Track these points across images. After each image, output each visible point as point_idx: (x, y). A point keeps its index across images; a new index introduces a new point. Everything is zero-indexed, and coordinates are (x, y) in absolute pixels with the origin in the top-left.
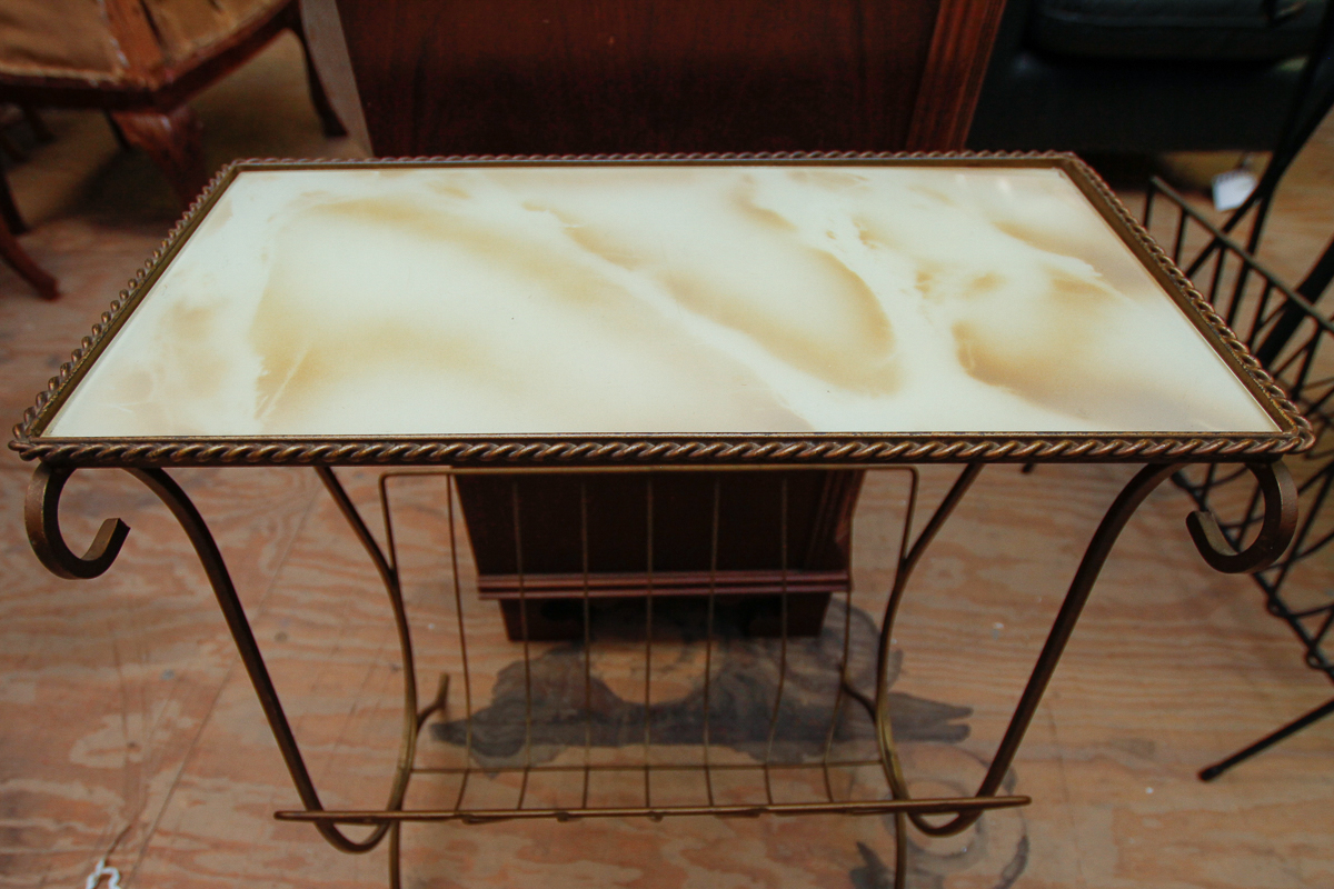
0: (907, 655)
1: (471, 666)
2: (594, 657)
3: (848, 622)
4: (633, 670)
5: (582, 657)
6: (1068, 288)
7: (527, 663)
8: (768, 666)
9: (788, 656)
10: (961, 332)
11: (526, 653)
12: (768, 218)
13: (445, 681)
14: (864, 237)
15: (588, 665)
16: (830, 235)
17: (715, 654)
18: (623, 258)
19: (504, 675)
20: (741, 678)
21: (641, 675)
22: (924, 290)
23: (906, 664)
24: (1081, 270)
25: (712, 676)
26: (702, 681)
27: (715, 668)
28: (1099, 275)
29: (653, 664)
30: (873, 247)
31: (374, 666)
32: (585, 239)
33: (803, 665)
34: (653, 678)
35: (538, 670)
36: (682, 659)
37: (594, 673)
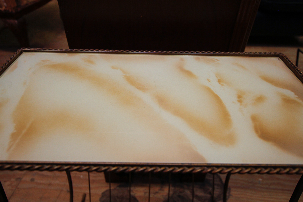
0: (232, 189)
1: (92, 191)
2: (132, 188)
3: (214, 178)
4: (145, 193)
5: (128, 189)
6: (287, 101)
7: (110, 190)
8: (188, 192)
9: (195, 189)
10: (254, 119)
11: (110, 187)
12: (189, 73)
13: (85, 196)
14: (219, 81)
15: (130, 191)
16: (209, 80)
17: (171, 188)
18: (142, 88)
19: (103, 194)
20: (179, 196)
21: (147, 195)
22: (240, 102)
23: (232, 193)
24: (291, 95)
25: (170, 195)
26: (167, 197)
27: (171, 193)
28: (297, 96)
29: (151, 191)
30: (222, 85)
31: (62, 190)
32: (130, 80)
33: (199, 193)
34: (151, 196)
35: (114, 193)
36: (160, 190)
37: (132, 194)
